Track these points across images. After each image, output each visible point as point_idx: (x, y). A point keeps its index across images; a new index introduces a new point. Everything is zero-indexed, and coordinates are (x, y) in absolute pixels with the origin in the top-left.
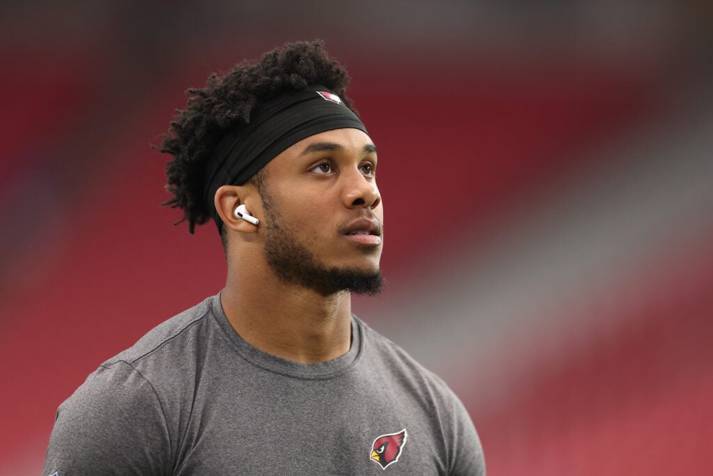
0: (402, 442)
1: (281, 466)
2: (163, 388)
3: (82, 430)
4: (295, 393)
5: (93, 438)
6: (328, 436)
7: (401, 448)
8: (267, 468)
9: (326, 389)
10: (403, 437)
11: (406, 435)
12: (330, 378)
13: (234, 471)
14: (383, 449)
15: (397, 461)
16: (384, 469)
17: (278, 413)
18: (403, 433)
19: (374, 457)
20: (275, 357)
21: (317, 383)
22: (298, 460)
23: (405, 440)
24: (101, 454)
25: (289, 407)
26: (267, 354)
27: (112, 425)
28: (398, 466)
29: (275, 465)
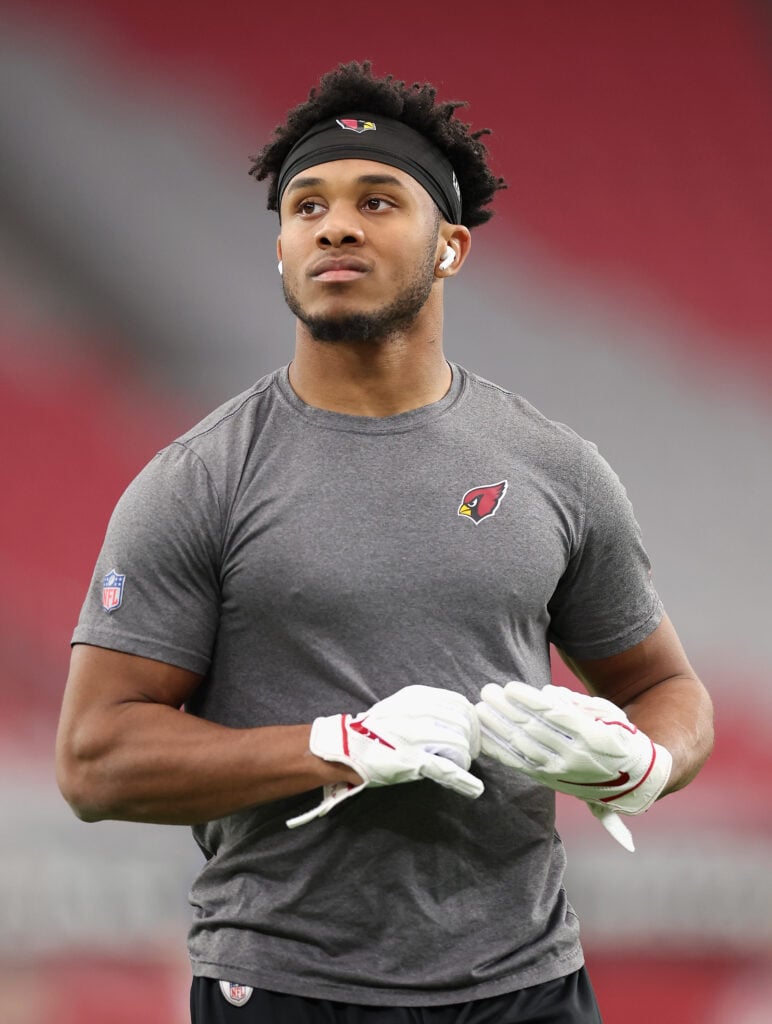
0: (501, 494)
1: (339, 527)
2: (216, 465)
3: (134, 520)
4: (362, 450)
5: (146, 526)
6: (402, 493)
7: (500, 500)
8: (321, 530)
9: (401, 443)
10: (503, 488)
11: (506, 486)
12: (409, 431)
13: (279, 534)
14: (475, 502)
15: (493, 514)
16: (477, 524)
17: (340, 472)
18: (504, 484)
19: (464, 512)
20: (338, 415)
21: (391, 438)
22: (363, 520)
23: (505, 492)
24: (157, 541)
25: (353, 465)
26: (329, 412)
27: (165, 509)
28: (496, 520)
29: (332, 526)
